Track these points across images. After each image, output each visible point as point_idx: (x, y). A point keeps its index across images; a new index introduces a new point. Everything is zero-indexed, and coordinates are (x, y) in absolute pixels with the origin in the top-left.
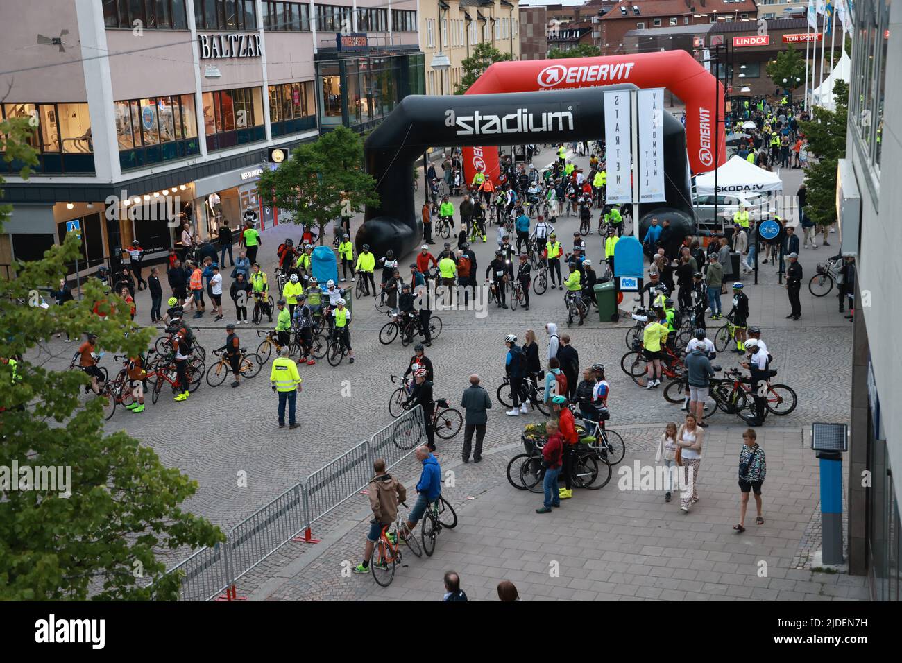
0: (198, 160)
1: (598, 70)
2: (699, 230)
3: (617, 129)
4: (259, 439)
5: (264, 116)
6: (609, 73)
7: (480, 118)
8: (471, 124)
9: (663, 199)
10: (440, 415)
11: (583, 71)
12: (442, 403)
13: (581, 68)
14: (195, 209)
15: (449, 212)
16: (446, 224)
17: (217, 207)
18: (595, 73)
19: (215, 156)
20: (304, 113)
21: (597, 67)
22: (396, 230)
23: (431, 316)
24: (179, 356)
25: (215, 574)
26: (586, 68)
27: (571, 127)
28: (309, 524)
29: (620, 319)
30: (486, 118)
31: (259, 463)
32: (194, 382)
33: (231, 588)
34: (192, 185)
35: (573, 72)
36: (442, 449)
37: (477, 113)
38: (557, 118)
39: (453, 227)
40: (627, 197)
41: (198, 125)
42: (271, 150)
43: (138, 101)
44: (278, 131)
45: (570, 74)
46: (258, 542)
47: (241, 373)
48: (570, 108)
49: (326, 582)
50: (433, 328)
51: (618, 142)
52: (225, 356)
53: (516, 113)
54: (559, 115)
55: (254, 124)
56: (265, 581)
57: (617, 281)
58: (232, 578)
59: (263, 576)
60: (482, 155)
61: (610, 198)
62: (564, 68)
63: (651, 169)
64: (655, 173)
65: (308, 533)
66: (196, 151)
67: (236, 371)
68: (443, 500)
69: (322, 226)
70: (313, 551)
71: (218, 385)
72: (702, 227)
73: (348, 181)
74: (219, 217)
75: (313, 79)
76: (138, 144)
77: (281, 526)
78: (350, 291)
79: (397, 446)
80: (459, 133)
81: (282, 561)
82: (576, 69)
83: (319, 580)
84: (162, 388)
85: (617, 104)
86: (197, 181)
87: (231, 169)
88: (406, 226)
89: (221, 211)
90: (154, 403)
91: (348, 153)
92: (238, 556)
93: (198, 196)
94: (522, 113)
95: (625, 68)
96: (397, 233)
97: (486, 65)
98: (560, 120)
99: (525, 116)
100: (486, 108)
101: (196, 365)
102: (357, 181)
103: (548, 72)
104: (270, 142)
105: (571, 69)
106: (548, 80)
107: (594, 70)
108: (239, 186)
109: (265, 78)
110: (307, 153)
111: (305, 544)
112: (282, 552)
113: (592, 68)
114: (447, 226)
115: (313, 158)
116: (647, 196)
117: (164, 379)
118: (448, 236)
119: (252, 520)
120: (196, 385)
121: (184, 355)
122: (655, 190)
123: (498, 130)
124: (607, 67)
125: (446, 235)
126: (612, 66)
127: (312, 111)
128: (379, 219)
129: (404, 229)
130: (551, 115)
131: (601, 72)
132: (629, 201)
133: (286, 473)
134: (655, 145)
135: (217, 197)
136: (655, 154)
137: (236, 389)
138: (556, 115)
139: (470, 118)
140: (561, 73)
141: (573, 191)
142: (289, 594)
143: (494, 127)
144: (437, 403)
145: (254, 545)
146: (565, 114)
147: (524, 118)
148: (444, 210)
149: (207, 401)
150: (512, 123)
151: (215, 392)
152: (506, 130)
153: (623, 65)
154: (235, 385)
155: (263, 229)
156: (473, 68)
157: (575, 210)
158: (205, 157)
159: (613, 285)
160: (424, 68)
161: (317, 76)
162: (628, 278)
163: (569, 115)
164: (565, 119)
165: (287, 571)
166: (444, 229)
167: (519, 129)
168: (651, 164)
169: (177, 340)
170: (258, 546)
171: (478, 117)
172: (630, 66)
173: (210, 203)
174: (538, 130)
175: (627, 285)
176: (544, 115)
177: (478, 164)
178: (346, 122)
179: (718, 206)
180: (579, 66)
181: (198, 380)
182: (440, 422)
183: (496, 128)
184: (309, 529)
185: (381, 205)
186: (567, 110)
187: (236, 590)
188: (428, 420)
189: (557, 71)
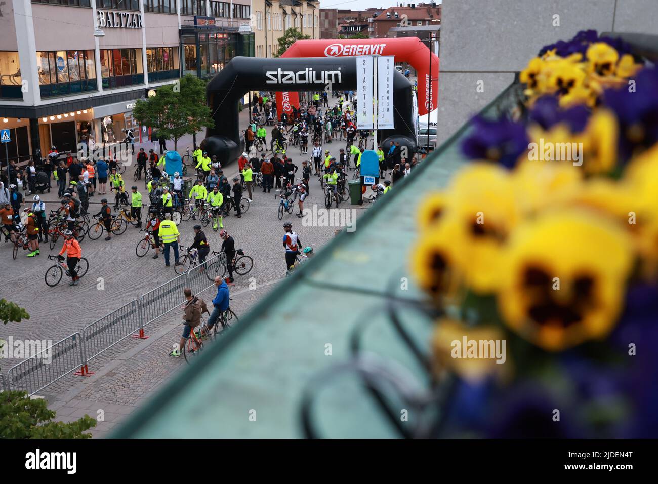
0: (96, 94)
1: (363, 48)
2: (419, 150)
3: (364, 81)
4: (119, 273)
5: (143, 67)
6: (370, 50)
7: (282, 73)
8: (276, 76)
9: (392, 127)
10: (239, 259)
11: (354, 48)
12: (240, 252)
13: (353, 46)
14: (94, 128)
15: (263, 135)
16: (261, 142)
17: (108, 125)
18: (361, 50)
19: (108, 92)
20: (171, 68)
21: (363, 46)
22: (226, 144)
23: (242, 198)
24: (70, 219)
25: (76, 357)
26: (355, 46)
27: (340, 81)
28: (142, 327)
29: (364, 203)
30: (285, 73)
31: (116, 288)
32: (80, 237)
33: (84, 366)
34: (92, 110)
35: (347, 48)
36: (238, 281)
37: (280, 69)
38: (331, 75)
39: (265, 144)
40: (370, 125)
41: (96, 70)
42: (147, 90)
43: (55, 53)
44: (153, 78)
45: (346, 50)
46: (108, 338)
47: (113, 231)
48: (339, 69)
49: (149, 363)
50: (243, 206)
51: (365, 89)
52: (101, 220)
53: (305, 71)
54: (333, 73)
55: (136, 72)
56: (109, 362)
57: (362, 178)
58: (86, 359)
59: (107, 359)
60: (288, 100)
61: (359, 126)
62: (342, 46)
63: (386, 108)
64: (388, 110)
65: (142, 332)
66: (95, 88)
67: (109, 230)
68: (231, 312)
69: (176, 139)
70: (144, 344)
71: (97, 239)
72: (422, 148)
73: (193, 110)
74: (110, 132)
75: (178, 45)
76: (54, 80)
77: (124, 328)
78: (191, 181)
79: (209, 279)
80: (268, 82)
81: (122, 350)
82: (349, 46)
83: (145, 361)
84: (58, 240)
85: (364, 65)
86: (95, 108)
87: (119, 101)
88: (232, 142)
89: (112, 129)
90: (52, 249)
91: (194, 92)
92: (93, 346)
93: (95, 118)
94: (309, 71)
95: (380, 47)
96: (227, 146)
97: (293, 42)
98: (333, 76)
99: (311, 73)
100: (286, 67)
101: (81, 225)
102: (199, 110)
103: (331, 48)
104: (147, 85)
105: (346, 46)
106: (332, 53)
107: (360, 48)
108: (124, 113)
109: (144, 43)
110: (166, 91)
111: (139, 339)
112: (123, 344)
113: (359, 46)
114: (261, 143)
115: (170, 94)
116: (383, 125)
117: (60, 234)
118: (262, 150)
119: (100, 322)
120: (82, 238)
121: (73, 218)
122: (388, 122)
123: (293, 81)
124: (369, 46)
125: (261, 149)
126: (372, 45)
127: (177, 66)
128: (214, 137)
129: (231, 144)
130: (327, 73)
131: (365, 49)
132: (371, 128)
133: (133, 295)
134: (388, 92)
135: (110, 120)
136: (388, 98)
137: (108, 242)
138: (330, 72)
139: (275, 73)
140: (339, 49)
141: (344, 124)
142: (123, 370)
143: (291, 79)
144: (236, 252)
145: (105, 339)
146: (336, 72)
147: (310, 74)
148: (259, 133)
149: (88, 249)
150: (302, 77)
151: (93, 243)
152: (298, 82)
153: (378, 45)
154: (108, 239)
155: (141, 142)
156: (285, 43)
157: (345, 136)
158: (101, 92)
159: (359, 181)
160: (254, 43)
161: (181, 43)
162: (369, 177)
163: (339, 73)
164: (336, 76)
165: (124, 356)
166: (259, 145)
167: (307, 81)
168: (386, 104)
169: (68, 208)
170: (108, 340)
171: (280, 73)
172: (383, 46)
173: (105, 123)
174: (319, 82)
175: (368, 181)
176: (323, 72)
177: (286, 105)
178: (199, 74)
179: (430, 135)
180: (351, 45)
181: (83, 236)
182: (239, 264)
183: (292, 80)
184: (143, 330)
185: (215, 127)
186: (338, 70)
187: (88, 368)
188: (229, 262)
189: (337, 47)
